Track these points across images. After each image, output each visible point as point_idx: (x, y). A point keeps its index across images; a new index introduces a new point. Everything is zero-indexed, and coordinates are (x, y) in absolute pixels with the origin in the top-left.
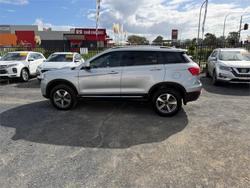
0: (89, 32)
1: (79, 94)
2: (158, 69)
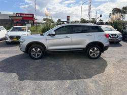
0: (24, 16)
1: (47, 49)
2: (91, 35)
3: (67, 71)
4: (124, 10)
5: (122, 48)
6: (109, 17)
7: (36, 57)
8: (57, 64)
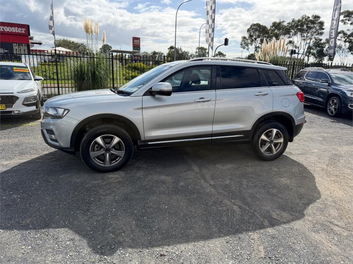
1: (143, 139)
2: (264, 95)
4: (276, 31)
5: (310, 128)
6: (241, 45)
7: (108, 165)
8: (182, 184)
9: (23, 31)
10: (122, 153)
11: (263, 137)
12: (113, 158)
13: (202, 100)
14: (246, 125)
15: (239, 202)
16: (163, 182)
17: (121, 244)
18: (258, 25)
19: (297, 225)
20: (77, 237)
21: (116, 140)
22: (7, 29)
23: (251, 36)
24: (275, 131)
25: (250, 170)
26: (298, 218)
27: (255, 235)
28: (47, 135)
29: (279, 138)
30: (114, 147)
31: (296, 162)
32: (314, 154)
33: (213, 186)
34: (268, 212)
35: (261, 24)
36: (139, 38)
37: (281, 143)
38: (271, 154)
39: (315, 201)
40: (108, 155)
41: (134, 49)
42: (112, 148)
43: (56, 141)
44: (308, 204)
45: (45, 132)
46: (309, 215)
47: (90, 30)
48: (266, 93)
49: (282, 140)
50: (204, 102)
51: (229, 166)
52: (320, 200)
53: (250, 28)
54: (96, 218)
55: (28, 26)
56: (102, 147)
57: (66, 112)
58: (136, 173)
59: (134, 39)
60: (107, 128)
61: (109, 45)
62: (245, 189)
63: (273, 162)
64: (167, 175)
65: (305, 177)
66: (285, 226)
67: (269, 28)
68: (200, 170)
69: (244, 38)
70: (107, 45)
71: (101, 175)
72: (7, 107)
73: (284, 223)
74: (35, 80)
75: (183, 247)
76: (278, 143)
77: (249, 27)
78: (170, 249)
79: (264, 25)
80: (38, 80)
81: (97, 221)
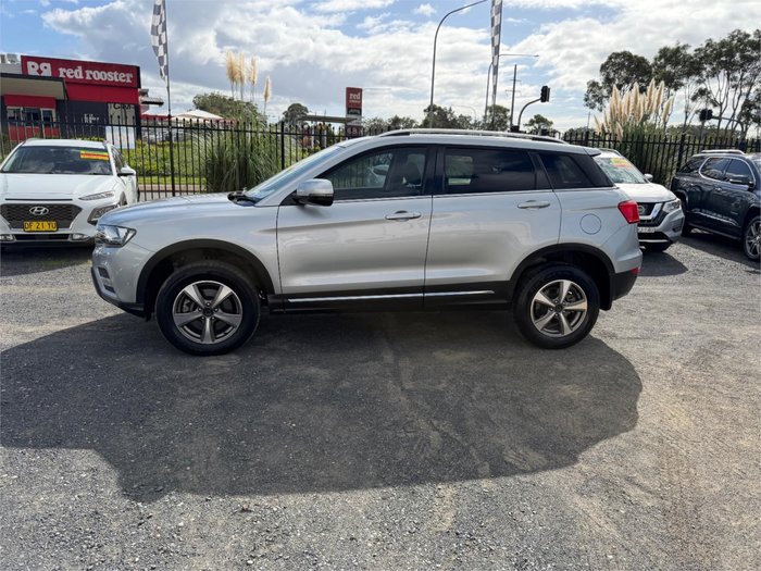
0: (78, 74)
1: (277, 291)
2: (541, 207)
3: (422, 424)
4: (668, 68)
5: (690, 283)
6: (586, 100)
7: (208, 341)
8: (346, 384)
9: (128, 78)
10: (236, 320)
11: (540, 297)
12: (219, 327)
13: (402, 217)
14: (501, 270)
15: (446, 426)
16: (309, 380)
17: (177, 485)
18: (627, 56)
19: (551, 478)
20: (104, 466)
21: (226, 291)
22: (99, 76)
23: (609, 81)
24: (567, 284)
25: (502, 364)
26: (558, 466)
27: (447, 491)
28: (100, 278)
29: (577, 300)
30: (221, 305)
31: (617, 353)
32: (668, 339)
33: (409, 393)
34: (501, 449)
35: (634, 54)
36: (360, 90)
37: (582, 311)
38: (560, 335)
39: (615, 435)
40: (208, 320)
41: (348, 112)
42: (217, 307)
43: (111, 289)
44: (597, 440)
45: (97, 272)
46: (587, 462)
47: (237, 76)
48: (543, 203)
49: (583, 305)
50: (407, 219)
51: (462, 355)
52: (631, 432)
53: (607, 63)
54: (151, 436)
55: (138, 68)
56: (196, 305)
57: (130, 235)
58: (262, 359)
59: (350, 91)
60: (206, 267)
61: (303, 105)
62: (472, 401)
63: (562, 351)
64: (323, 367)
65: (621, 386)
66: (523, 479)
67: (651, 61)
68: (396, 361)
69: (594, 84)
70: (299, 105)
71: (194, 360)
72: (58, 227)
73: (524, 472)
74: (119, 175)
75: (291, 500)
76: (576, 311)
77: (605, 60)
78: (264, 501)
79: (640, 56)
80: (125, 175)
81: (152, 442)
